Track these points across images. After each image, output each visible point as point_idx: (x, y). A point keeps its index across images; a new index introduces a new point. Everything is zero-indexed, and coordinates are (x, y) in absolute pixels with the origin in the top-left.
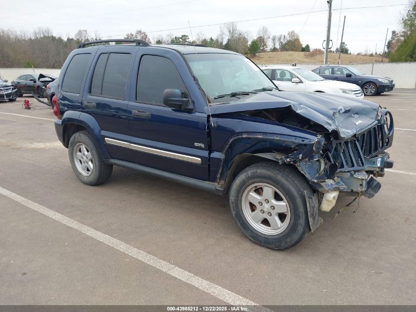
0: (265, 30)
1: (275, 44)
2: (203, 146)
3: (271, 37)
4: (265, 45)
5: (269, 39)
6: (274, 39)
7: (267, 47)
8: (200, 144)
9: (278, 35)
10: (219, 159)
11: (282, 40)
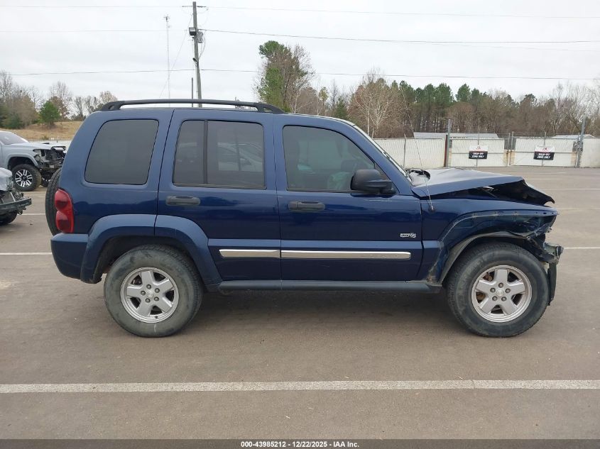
0: (62, 88)
1: (80, 109)
2: (413, 236)
3: (74, 98)
4: (64, 109)
5: (71, 102)
6: (78, 102)
7: (68, 113)
8: (409, 234)
9: (84, 96)
10: (437, 249)
11: (92, 104)
